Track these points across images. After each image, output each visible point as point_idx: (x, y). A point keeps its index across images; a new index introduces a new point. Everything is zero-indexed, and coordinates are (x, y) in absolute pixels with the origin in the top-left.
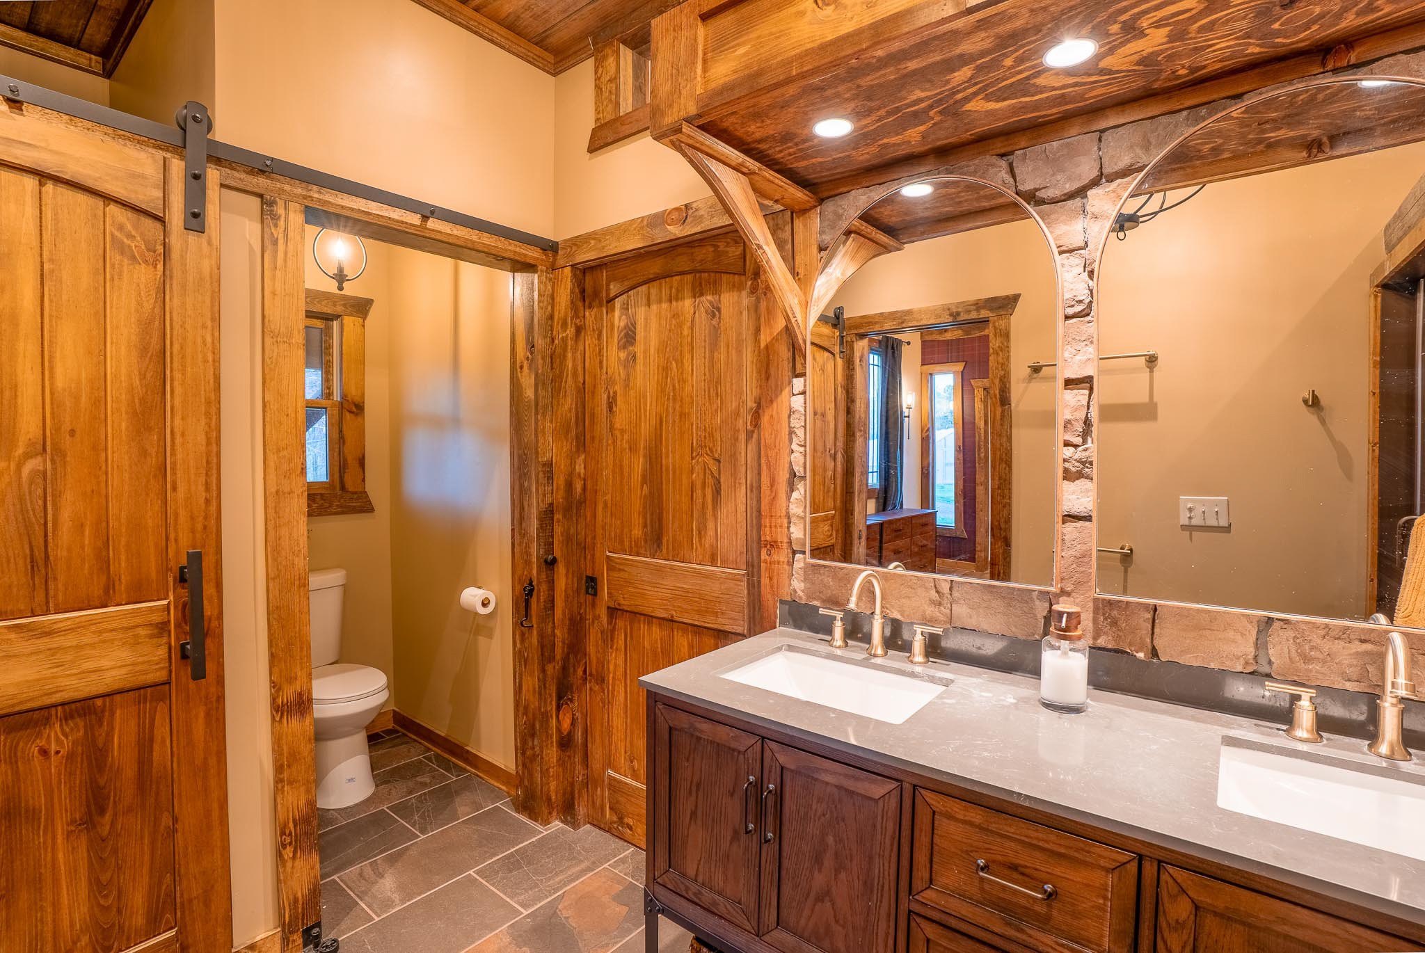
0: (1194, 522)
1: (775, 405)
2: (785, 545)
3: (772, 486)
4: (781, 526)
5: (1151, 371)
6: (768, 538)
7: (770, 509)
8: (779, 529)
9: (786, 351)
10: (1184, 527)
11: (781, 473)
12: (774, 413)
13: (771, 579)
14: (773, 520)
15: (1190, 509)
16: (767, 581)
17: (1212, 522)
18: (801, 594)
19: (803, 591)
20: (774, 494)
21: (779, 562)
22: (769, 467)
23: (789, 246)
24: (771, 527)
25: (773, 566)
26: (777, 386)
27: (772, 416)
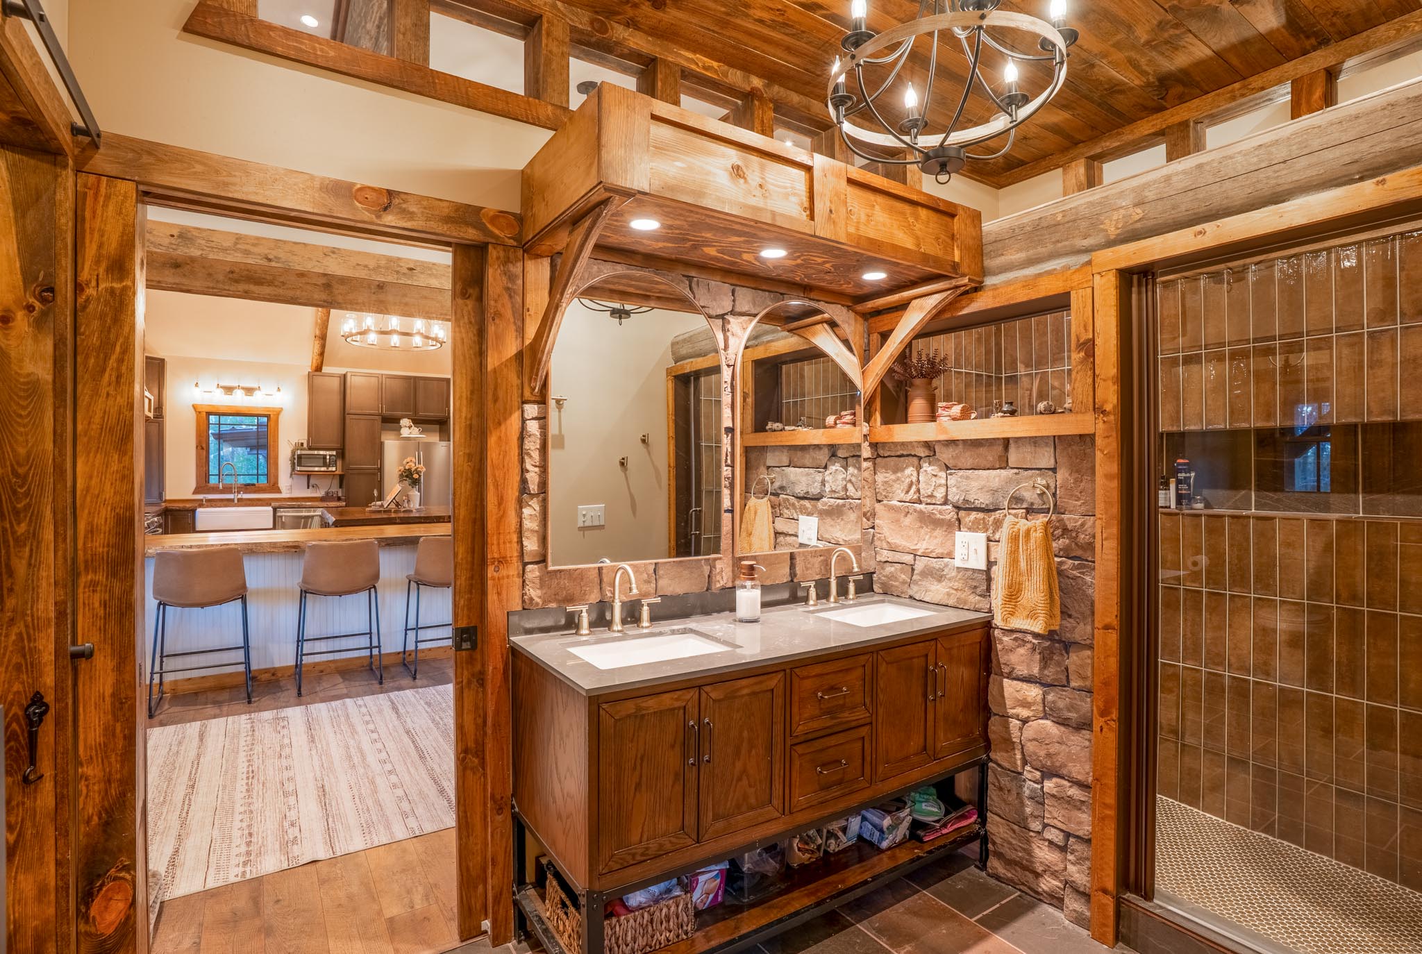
0: (586, 524)
1: (503, 427)
2: (515, 560)
3: (500, 504)
4: (510, 542)
5: (560, 411)
6: (496, 556)
7: (498, 528)
8: (508, 545)
9: (515, 377)
10: (581, 529)
11: (510, 491)
12: (503, 435)
13: (499, 594)
14: (502, 536)
15: (584, 515)
16: (495, 597)
17: (596, 523)
18: (538, 600)
19: (540, 597)
20: (501, 513)
21: (508, 577)
22: (496, 486)
23: (520, 282)
24: (499, 544)
25: (501, 582)
26: (505, 409)
27: (500, 437)
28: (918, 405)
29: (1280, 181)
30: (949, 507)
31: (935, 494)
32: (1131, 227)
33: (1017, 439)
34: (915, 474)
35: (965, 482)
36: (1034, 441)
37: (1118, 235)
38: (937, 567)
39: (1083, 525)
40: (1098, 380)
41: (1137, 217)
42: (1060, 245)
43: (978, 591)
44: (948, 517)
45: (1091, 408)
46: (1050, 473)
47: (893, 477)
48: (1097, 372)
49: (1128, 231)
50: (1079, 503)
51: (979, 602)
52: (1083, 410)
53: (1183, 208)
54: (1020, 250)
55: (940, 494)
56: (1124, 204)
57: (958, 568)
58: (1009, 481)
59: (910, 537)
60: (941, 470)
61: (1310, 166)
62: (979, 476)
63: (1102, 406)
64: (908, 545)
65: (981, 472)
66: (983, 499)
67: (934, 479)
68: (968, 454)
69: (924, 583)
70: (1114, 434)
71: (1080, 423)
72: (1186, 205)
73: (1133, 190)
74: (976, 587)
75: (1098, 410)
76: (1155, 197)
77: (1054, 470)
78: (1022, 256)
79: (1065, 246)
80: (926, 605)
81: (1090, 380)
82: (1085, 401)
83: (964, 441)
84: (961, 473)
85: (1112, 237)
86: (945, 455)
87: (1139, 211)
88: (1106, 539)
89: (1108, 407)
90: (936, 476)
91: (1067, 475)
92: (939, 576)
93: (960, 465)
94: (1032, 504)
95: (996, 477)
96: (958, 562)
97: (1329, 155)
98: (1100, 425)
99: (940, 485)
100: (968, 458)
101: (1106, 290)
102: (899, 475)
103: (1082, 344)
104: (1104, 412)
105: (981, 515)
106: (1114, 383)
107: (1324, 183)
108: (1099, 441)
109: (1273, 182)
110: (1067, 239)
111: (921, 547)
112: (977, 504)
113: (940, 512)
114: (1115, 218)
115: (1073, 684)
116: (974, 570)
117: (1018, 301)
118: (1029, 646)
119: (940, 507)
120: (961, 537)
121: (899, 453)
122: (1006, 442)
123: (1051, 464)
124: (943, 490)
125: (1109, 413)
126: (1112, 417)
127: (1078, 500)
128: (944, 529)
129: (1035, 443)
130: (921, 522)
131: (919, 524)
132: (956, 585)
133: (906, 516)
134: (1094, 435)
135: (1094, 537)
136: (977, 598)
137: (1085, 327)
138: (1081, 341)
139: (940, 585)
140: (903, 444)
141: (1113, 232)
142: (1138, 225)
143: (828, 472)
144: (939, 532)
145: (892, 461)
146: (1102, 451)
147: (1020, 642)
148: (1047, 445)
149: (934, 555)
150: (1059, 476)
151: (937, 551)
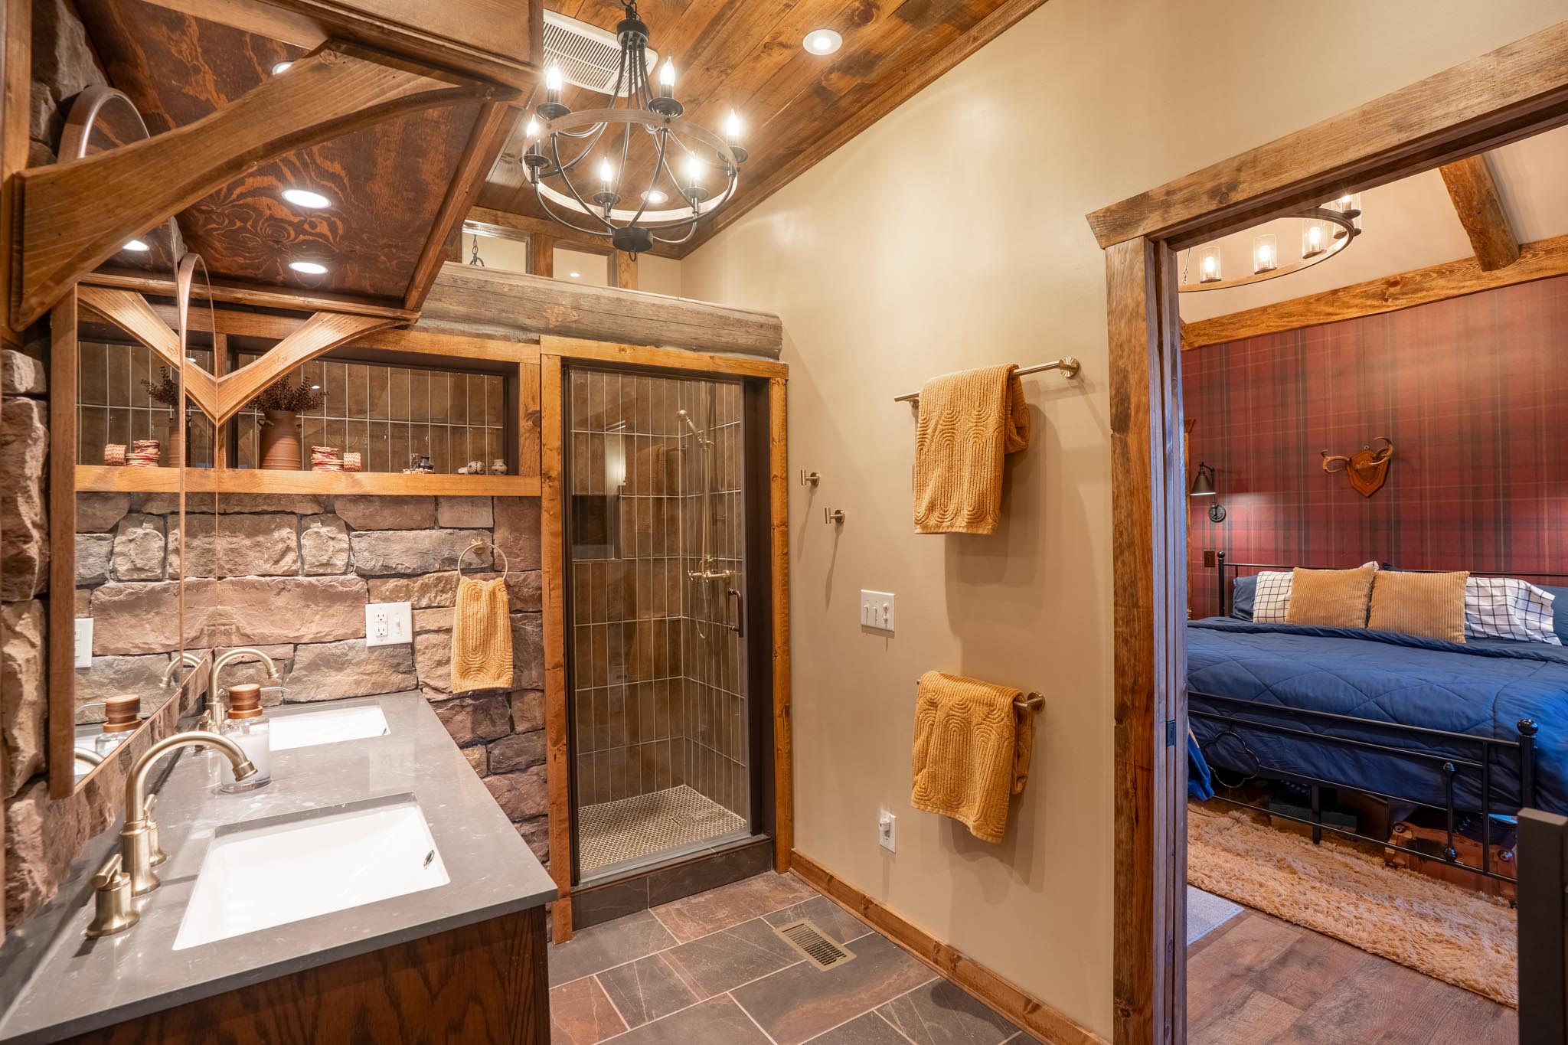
28: (283, 447)
29: (663, 333)
30: (352, 576)
31: (334, 561)
32: (568, 324)
33: (450, 498)
34: (294, 537)
35: (382, 545)
36: (472, 500)
37: (556, 326)
38: (339, 652)
39: (525, 580)
40: (544, 449)
41: (574, 319)
42: (504, 315)
43: (402, 668)
44: (355, 588)
45: (539, 473)
46: (487, 532)
47: (247, 542)
48: (544, 442)
49: (564, 326)
50: (518, 560)
51: (404, 680)
52: (531, 474)
53: (607, 325)
54: (460, 303)
55: (340, 561)
56: (564, 303)
57: (370, 648)
58: (442, 542)
59: (286, 622)
60: (340, 532)
61: (677, 331)
62: (402, 539)
63: (549, 472)
64: (285, 632)
65: (405, 533)
66: (409, 563)
67: (331, 543)
68: (386, 513)
69: (312, 678)
70: (559, 497)
71: (526, 485)
72: (608, 325)
73: (573, 294)
74: (398, 664)
75: (544, 475)
76: (587, 308)
77: (491, 530)
78: (462, 310)
79: (508, 318)
80: (321, 705)
81: (537, 448)
82: (533, 466)
83: (382, 498)
84: (377, 534)
85: (551, 326)
86: (352, 514)
87: (575, 313)
88: (553, 589)
89: (554, 474)
90: (333, 539)
91: (507, 534)
92: (337, 663)
93: (372, 525)
94: (470, 564)
95: (426, 538)
96: (371, 640)
97: (686, 329)
98: (546, 489)
99: (341, 550)
100: (388, 517)
101: (552, 372)
102: (261, 539)
103: (530, 414)
104: (549, 478)
105: (404, 582)
106: (559, 454)
107: (684, 344)
108: (545, 503)
109: (659, 332)
110: (513, 312)
111: (308, 631)
112: (401, 569)
113: (342, 584)
114: (556, 311)
115: (519, 728)
116: (395, 646)
117: (463, 355)
118: (469, 709)
119: (342, 578)
120: (374, 611)
121: (259, 509)
122: (436, 500)
123: (490, 524)
124: (344, 556)
125: (554, 479)
126: (556, 483)
127: (518, 556)
128: (349, 602)
129: (472, 502)
130: (306, 599)
131: (302, 603)
132: (370, 668)
133: (278, 594)
134: (539, 498)
135: (540, 588)
136: (400, 676)
137: (533, 398)
138: (530, 411)
139: (342, 674)
140: (269, 497)
141: (553, 322)
142: (574, 325)
143: (119, 539)
144: (338, 609)
145: (248, 520)
146: (547, 511)
147: (457, 709)
148: (485, 504)
149: (330, 638)
150: (498, 536)
151: (335, 633)
